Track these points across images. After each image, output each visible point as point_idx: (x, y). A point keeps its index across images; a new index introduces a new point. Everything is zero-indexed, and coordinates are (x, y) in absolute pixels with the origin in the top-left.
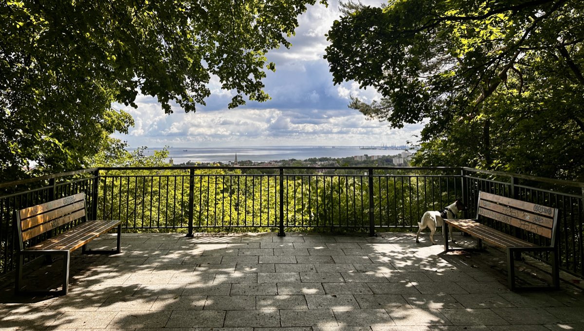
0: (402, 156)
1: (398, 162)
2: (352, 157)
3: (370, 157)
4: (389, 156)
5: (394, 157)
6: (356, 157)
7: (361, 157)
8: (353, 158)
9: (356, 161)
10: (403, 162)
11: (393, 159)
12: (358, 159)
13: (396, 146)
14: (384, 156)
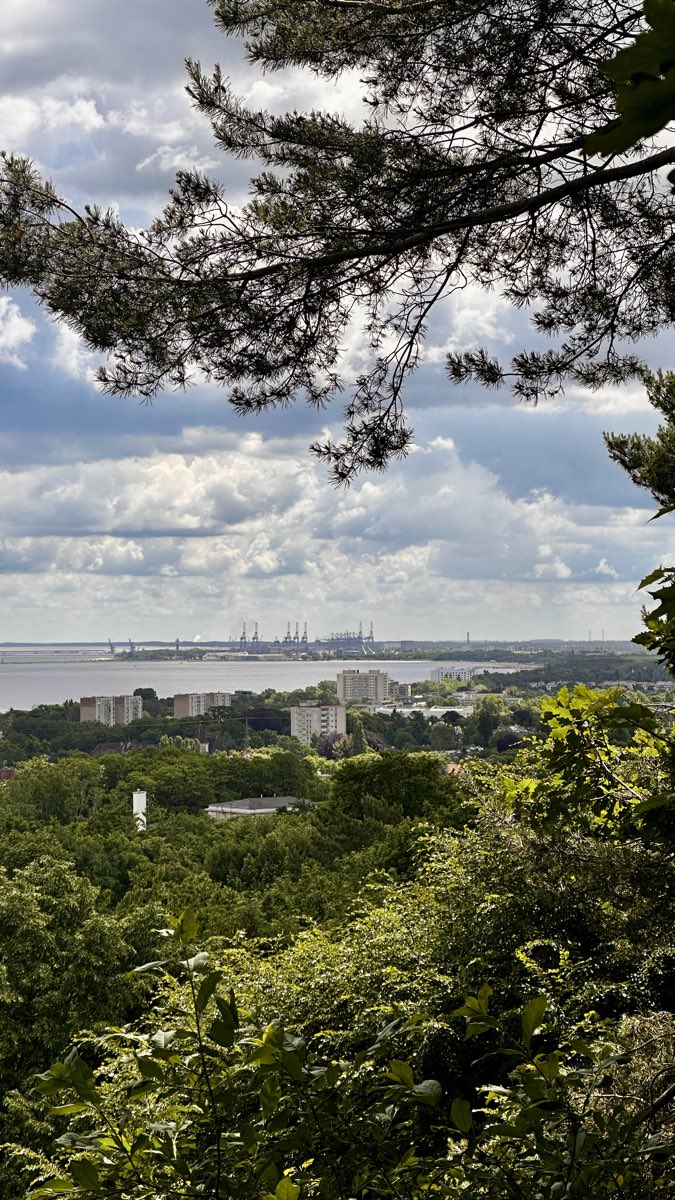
0: (339, 695)
1: (316, 728)
2: (69, 705)
3: (170, 702)
4: (269, 693)
5: (298, 698)
6: (89, 702)
7: (120, 701)
8: (70, 710)
9: (88, 725)
10: (342, 729)
11: (294, 711)
12: (99, 715)
13: (311, 640)
14: (243, 696)
